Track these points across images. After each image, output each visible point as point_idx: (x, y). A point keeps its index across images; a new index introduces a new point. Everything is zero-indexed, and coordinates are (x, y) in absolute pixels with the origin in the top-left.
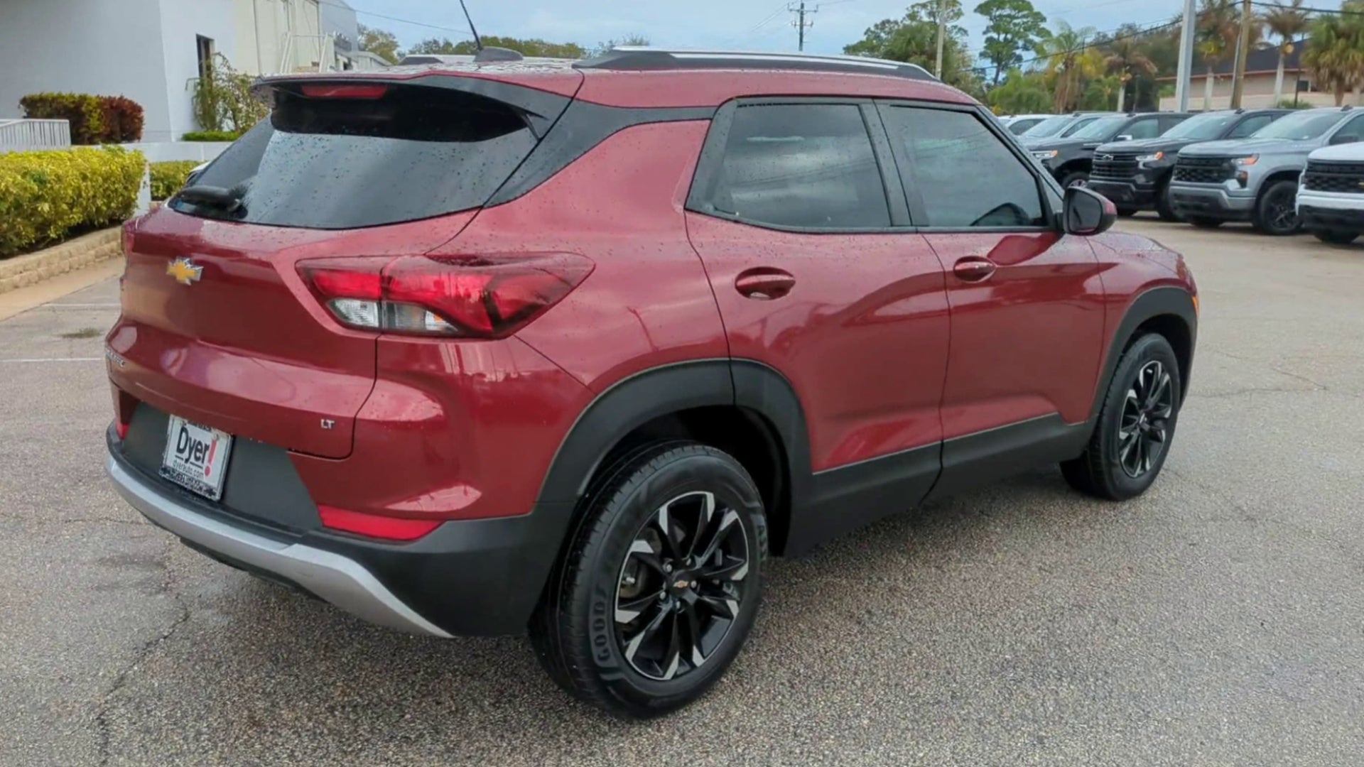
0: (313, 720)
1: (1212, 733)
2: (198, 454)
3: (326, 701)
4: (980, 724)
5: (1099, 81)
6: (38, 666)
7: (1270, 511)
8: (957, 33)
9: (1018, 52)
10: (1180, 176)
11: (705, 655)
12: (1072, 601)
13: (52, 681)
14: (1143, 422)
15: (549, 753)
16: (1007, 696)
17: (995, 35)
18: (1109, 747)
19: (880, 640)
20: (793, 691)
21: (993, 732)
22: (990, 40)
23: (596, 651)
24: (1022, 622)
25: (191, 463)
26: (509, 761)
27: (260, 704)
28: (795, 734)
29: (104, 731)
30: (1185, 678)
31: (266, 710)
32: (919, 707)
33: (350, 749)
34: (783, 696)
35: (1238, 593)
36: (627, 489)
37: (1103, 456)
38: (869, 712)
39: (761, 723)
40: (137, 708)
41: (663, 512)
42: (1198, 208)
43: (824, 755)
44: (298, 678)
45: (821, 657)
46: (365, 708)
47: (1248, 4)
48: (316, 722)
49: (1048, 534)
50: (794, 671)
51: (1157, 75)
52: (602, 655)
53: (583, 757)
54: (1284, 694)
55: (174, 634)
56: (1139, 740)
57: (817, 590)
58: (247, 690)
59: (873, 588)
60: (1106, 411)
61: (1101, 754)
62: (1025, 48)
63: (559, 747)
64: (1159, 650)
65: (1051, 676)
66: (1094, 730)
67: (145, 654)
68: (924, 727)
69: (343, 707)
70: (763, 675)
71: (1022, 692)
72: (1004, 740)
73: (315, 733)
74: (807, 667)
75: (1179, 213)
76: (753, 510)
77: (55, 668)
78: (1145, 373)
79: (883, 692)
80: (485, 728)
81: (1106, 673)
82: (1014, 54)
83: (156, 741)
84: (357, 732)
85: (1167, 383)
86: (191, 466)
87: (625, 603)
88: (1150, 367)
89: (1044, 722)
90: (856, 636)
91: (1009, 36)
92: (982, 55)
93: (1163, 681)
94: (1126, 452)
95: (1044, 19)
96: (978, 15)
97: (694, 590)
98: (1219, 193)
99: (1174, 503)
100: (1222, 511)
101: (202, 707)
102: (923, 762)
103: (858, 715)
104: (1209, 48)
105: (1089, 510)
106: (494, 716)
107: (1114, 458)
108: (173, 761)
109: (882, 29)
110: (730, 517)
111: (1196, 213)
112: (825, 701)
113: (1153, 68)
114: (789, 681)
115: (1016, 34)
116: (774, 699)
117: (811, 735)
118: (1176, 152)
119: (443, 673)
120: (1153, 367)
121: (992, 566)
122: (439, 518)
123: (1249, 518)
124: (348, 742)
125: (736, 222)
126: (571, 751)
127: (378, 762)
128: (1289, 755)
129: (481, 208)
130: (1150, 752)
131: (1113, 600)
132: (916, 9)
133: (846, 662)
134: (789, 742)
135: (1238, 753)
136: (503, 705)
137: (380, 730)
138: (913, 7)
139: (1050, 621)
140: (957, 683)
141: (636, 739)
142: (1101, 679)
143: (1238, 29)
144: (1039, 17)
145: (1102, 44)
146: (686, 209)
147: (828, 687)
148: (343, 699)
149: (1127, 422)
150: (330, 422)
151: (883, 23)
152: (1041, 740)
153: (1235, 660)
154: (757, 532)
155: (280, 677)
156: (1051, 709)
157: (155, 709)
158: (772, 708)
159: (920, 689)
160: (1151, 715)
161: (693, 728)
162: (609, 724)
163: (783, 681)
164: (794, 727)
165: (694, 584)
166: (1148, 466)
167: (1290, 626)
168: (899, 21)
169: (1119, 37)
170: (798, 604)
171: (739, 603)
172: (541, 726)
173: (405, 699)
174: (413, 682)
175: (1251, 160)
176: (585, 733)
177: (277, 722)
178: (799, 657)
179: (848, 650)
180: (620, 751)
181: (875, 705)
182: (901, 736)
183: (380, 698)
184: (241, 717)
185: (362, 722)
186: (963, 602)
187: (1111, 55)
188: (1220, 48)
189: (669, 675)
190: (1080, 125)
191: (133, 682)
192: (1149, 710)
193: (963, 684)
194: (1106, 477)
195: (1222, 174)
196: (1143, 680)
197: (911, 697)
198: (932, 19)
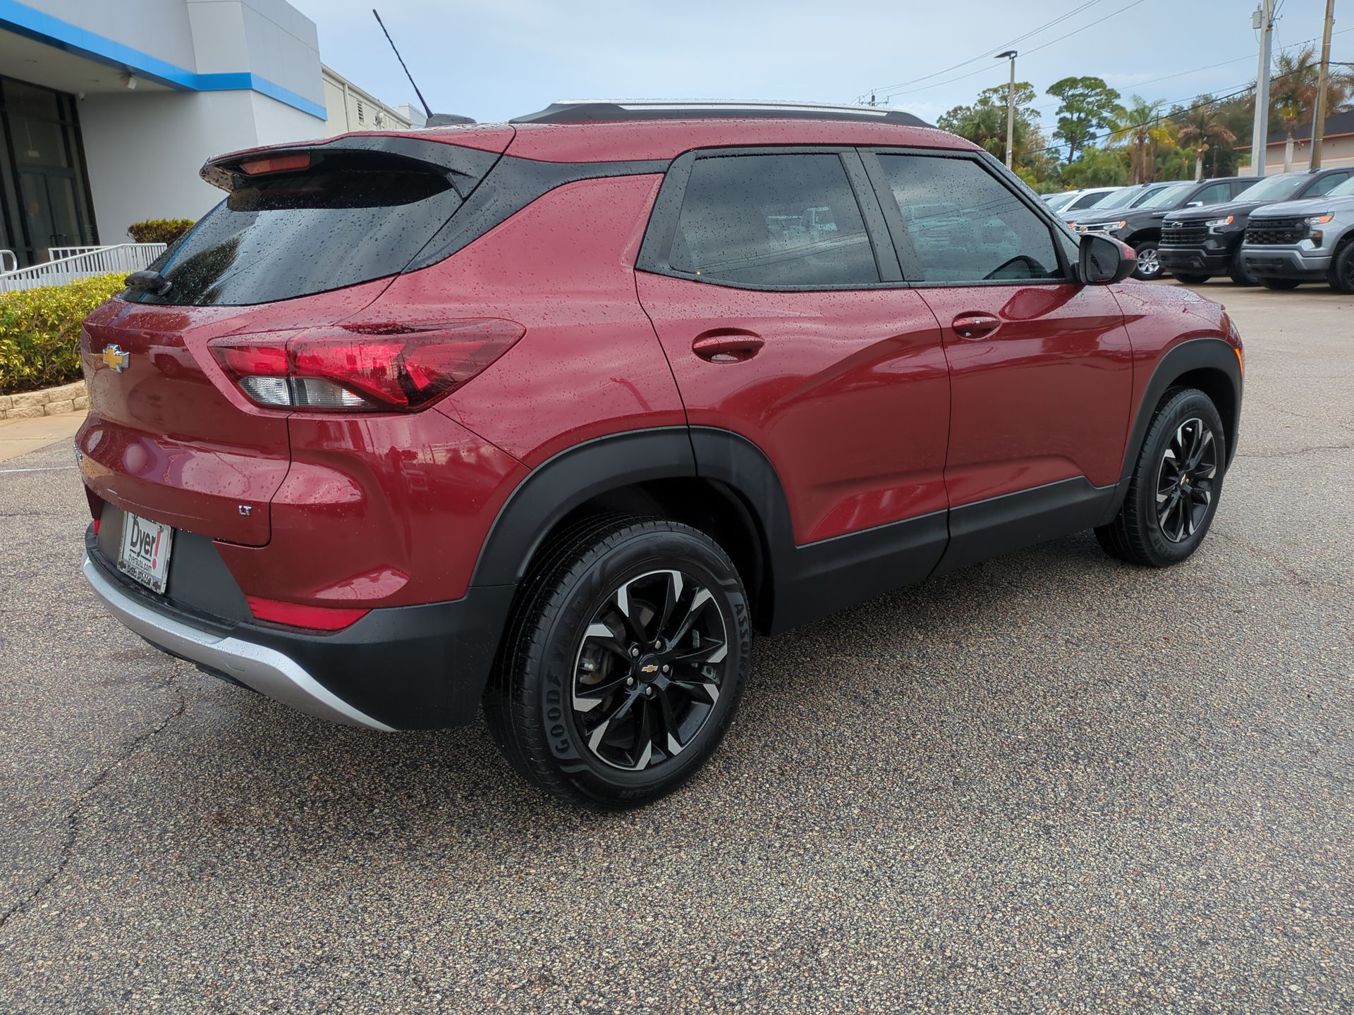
0: (281, 817)
1: (1242, 820)
2: (147, 547)
3: (297, 796)
4: (981, 813)
5: (1177, 153)
6: (27, 764)
7: (1327, 573)
8: (1029, 115)
9: (1092, 130)
10: (1251, 239)
11: (683, 742)
12: (1098, 676)
13: (36, 779)
14: (1185, 482)
15: (513, 849)
16: (1015, 780)
17: (1068, 115)
18: (1123, 837)
19: (884, 722)
20: (783, 778)
21: (995, 821)
22: (1062, 120)
23: (554, 743)
24: (1041, 699)
25: (142, 556)
26: (469, 858)
27: (231, 801)
28: (778, 827)
29: (73, 830)
30: (1216, 758)
31: (235, 806)
32: (916, 795)
33: (310, 847)
34: (771, 785)
35: (1284, 663)
36: (578, 569)
37: (1138, 519)
38: (861, 801)
39: (742, 814)
40: (112, 805)
41: (622, 593)
42: (1272, 270)
43: (805, 849)
44: (275, 772)
45: (818, 741)
46: (336, 802)
47: (1326, 65)
48: (283, 818)
49: (1079, 604)
50: (787, 756)
51: (1235, 143)
52: (560, 747)
53: (548, 853)
54: (1329, 775)
55: (166, 729)
56: (1158, 829)
57: (824, 669)
58: (222, 786)
59: (884, 666)
60: (1141, 471)
61: (1114, 845)
62: (1100, 126)
63: (525, 843)
64: (1190, 728)
65: (1066, 757)
66: (1108, 817)
67: (132, 749)
68: (919, 817)
69: (313, 802)
70: (754, 762)
71: (1032, 776)
72: (1006, 830)
73: (279, 830)
74: (801, 752)
75: (1253, 277)
76: (729, 588)
77: (42, 765)
78: (1184, 431)
79: (879, 779)
80: (452, 823)
81: (1129, 753)
82: (1088, 132)
83: (120, 840)
84: (322, 828)
85: (1211, 441)
86: (142, 560)
87: (584, 691)
88: (1189, 425)
89: (1053, 810)
90: (858, 717)
91: (1083, 115)
92: (1056, 135)
93: (1192, 762)
94: (1165, 515)
95: (1118, 96)
96: (1051, 96)
97: (666, 674)
98: (1294, 254)
99: (1221, 568)
100: (1273, 574)
101: (175, 803)
102: (912, 855)
103: (849, 804)
104: (1287, 114)
105: (1126, 578)
106: (464, 809)
107: (1152, 522)
108: (133, 860)
109: (954, 116)
110: (702, 596)
111: (1271, 276)
112: (814, 789)
113: (1231, 137)
114: (779, 768)
115: (1089, 113)
116: (761, 788)
117: (795, 826)
118: (1248, 215)
119: (422, 765)
120: (1193, 425)
121: (1015, 640)
122: (364, 607)
123: (1302, 582)
124: (310, 840)
125: (696, 281)
126: (537, 847)
127: (335, 861)
128: (1331, 845)
129: (399, 274)
130: (1169, 842)
131: (1144, 674)
132: (987, 95)
133: (843, 746)
134: (771, 835)
135: (1271, 842)
136: (475, 798)
137: (344, 826)
138: (984, 92)
139: (1072, 697)
140: (962, 767)
141: (607, 833)
142: (1122, 761)
143: (1315, 91)
144: (1113, 94)
145: (1177, 116)
146: (635, 269)
147: (821, 773)
148: (315, 793)
149: (1165, 484)
150: (247, 508)
151: (955, 110)
152: (1047, 830)
153: (1275, 737)
154: (734, 610)
155: (258, 772)
156: (1063, 794)
157: (128, 806)
158: (757, 797)
159: (920, 775)
160: (1174, 800)
161: (670, 821)
162: (582, 817)
163: (773, 768)
164: (777, 818)
165: (666, 668)
166: (1192, 531)
167: (1340, 698)
168: (971, 107)
169: (1195, 107)
170: (802, 684)
171: (719, 687)
172: (511, 820)
173: (378, 793)
174: (390, 774)
175: (1327, 218)
176: (554, 827)
177: (244, 820)
178: (794, 742)
179: (848, 733)
180: (588, 846)
181: (868, 792)
182: (892, 827)
183: (353, 792)
184: (210, 813)
185: (329, 818)
186: (978, 678)
187: (1186, 127)
188: (1299, 113)
189: (642, 765)
190: (1150, 194)
191: (114, 779)
192: (1173, 794)
193: (968, 769)
194: (1143, 542)
195: (1295, 235)
196: (1169, 761)
197: (909, 783)
198: (1004, 103)
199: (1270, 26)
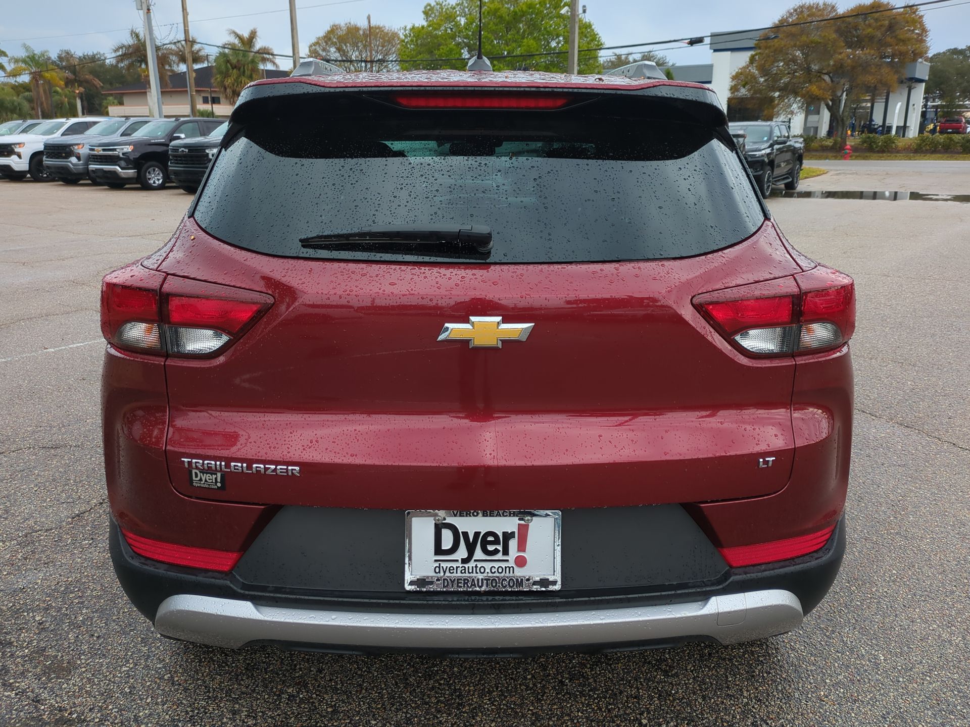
51: (102, 88)
113: (100, 84)
199: (149, 10)
